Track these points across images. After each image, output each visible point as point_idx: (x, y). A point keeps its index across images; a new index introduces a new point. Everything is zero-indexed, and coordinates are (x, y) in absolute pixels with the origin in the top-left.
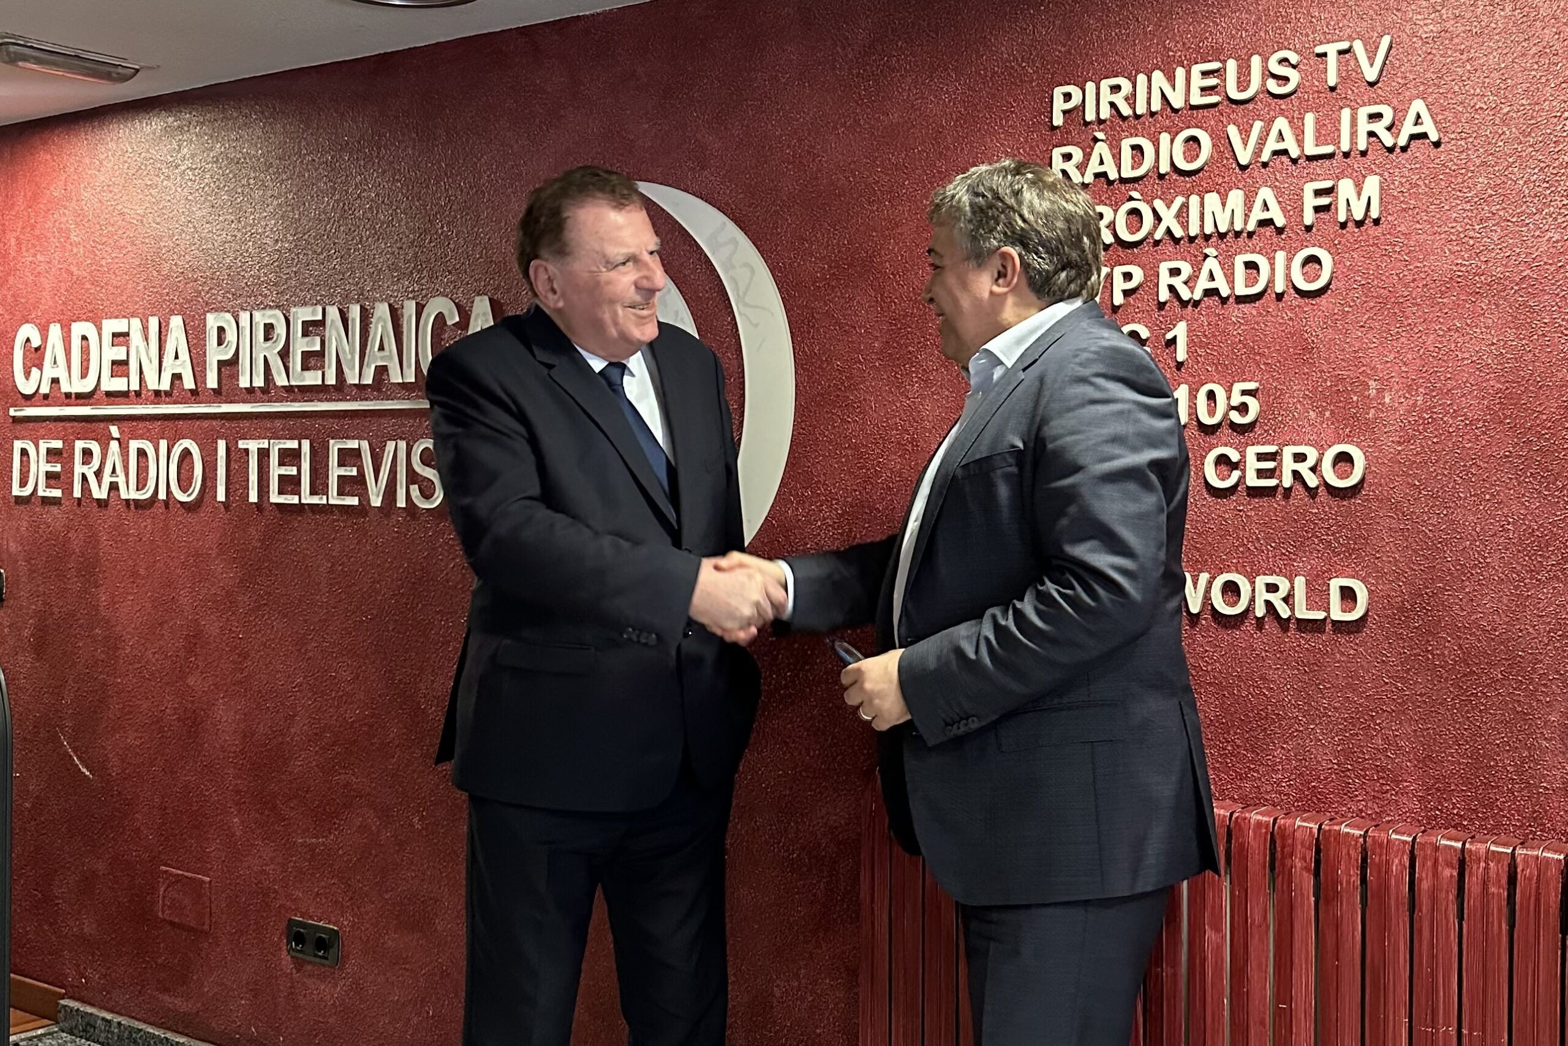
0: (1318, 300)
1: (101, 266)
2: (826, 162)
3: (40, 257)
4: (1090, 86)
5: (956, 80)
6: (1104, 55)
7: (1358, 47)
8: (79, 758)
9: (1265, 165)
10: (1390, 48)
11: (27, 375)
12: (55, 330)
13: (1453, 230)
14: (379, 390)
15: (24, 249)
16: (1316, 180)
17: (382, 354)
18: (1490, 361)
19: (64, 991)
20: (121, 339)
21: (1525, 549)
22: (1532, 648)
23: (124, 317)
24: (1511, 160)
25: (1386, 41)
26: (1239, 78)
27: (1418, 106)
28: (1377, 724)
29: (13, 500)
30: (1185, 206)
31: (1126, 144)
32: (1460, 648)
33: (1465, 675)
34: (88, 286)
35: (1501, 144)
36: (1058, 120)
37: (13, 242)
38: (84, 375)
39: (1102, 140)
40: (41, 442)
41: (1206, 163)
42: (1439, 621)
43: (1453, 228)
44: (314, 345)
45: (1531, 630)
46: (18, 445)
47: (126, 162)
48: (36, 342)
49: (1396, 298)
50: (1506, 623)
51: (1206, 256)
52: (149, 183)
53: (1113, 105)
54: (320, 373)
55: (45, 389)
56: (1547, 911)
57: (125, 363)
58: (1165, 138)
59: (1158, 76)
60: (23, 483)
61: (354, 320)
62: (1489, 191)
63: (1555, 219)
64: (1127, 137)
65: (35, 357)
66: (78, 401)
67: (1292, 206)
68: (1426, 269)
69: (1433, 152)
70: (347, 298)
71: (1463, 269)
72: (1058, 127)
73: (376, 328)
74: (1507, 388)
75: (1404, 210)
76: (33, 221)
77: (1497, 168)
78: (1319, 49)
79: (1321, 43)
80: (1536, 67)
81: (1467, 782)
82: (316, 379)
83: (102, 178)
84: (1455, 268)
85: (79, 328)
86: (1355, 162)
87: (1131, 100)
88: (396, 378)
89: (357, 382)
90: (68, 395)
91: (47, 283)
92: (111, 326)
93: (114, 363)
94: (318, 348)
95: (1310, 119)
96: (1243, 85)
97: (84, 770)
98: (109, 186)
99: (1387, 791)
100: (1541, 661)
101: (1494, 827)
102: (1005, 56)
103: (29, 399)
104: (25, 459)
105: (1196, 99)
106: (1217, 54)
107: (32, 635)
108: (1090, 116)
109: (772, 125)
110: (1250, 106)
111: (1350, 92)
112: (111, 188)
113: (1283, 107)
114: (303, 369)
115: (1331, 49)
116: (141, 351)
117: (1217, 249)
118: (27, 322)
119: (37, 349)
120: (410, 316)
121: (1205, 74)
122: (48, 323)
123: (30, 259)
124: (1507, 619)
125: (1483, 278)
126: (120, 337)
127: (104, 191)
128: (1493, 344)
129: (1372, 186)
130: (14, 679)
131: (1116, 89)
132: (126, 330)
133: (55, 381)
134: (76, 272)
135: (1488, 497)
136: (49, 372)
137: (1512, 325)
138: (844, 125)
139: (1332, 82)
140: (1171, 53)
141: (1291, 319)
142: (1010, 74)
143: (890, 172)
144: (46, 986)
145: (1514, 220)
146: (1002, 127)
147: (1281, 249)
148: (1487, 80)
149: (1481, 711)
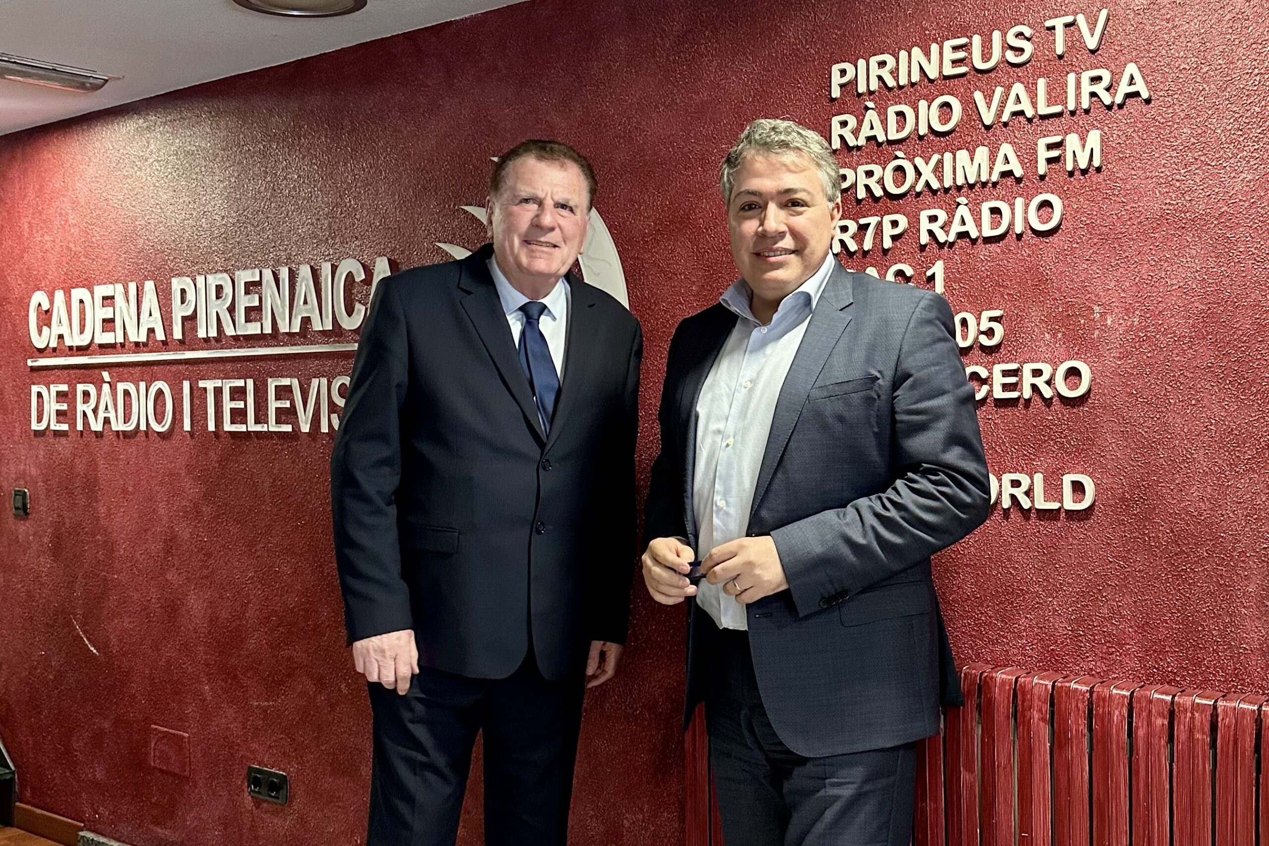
0: (1051, 238)
1: (92, 242)
2: (650, 136)
3: (47, 238)
4: (861, 63)
5: (753, 63)
6: (873, 35)
7: (1081, 20)
8: (88, 639)
9: (1006, 124)
10: (1108, 20)
11: (40, 332)
12: (59, 295)
13: (1162, 175)
14: (305, 337)
15: (34, 231)
16: (1048, 136)
17: (307, 307)
18: (1194, 286)
19: (83, 825)
20: (109, 301)
21: (1225, 446)
22: (1232, 530)
23: (111, 283)
24: (1210, 112)
25: (1104, 14)
26: (983, 51)
27: (1131, 69)
28: (1103, 597)
29: (32, 434)
30: (940, 162)
31: (892, 111)
32: (1172, 531)
33: (1176, 554)
34: (83, 259)
35: (1201, 99)
36: (836, 93)
37: (26, 226)
38: (82, 331)
39: (872, 109)
40: (52, 386)
41: (957, 125)
42: (1154, 508)
43: (1162, 172)
44: (253, 301)
45: (1231, 515)
46: (35, 389)
47: (108, 157)
48: (46, 306)
49: (1115, 234)
50: (1211, 509)
51: (959, 204)
52: (126, 174)
53: (880, 78)
54: (259, 324)
55: (53, 344)
56: (1243, 754)
57: (112, 321)
58: (923, 104)
59: (916, 52)
60: (40, 420)
61: (284, 280)
62: (1193, 140)
63: (1248, 162)
64: (892, 105)
65: (45, 318)
66: (78, 353)
67: (1028, 158)
68: (1140, 209)
69: (1145, 108)
70: (278, 262)
71: (1171, 208)
72: (836, 99)
73: (301, 285)
74: (1209, 309)
75: (1121, 159)
76: (40, 208)
77: (1198, 120)
78: (1048, 24)
79: (1050, 18)
80: (1230, 31)
81: (1179, 644)
82: (257, 330)
83: (91, 172)
84: (1164, 207)
85: (78, 293)
86: (1081, 120)
87: (895, 73)
88: (317, 326)
89: (288, 331)
90: (71, 348)
91: (52, 257)
92: (102, 291)
93: (104, 321)
94: (257, 304)
95: (1042, 83)
96: (986, 57)
97: (92, 649)
98: (96, 177)
99: (1112, 653)
100: (1240, 541)
101: (1203, 682)
102: (792, 40)
103: (41, 351)
104: (40, 400)
105: (948, 70)
106: (965, 31)
107: (50, 542)
108: (862, 88)
109: (607, 106)
110: (993, 75)
111: (1075, 60)
112: (98, 179)
113: (1020, 74)
114: (246, 322)
115: (1058, 23)
116: (124, 311)
117: (967, 198)
118: (39, 289)
119: (47, 312)
120: (327, 275)
121: (955, 48)
122: (54, 289)
123: (39, 239)
124: (1212, 506)
125: (1188, 215)
126: (108, 300)
127: (93, 182)
128: (1197, 271)
129: (1094, 138)
130: (38, 577)
131: (882, 64)
132: (112, 294)
133: (61, 337)
134: (73, 249)
135: (1193, 402)
136: (56, 330)
137: (1213, 254)
138: (663, 104)
139: (1059, 51)
140: (927, 32)
141: (1029, 256)
142: (796, 55)
143: (701, 143)
144: (70, 820)
145: (1213, 164)
146: (791, 100)
147: (1020, 196)
148: (1189, 44)
149: (1190, 584)
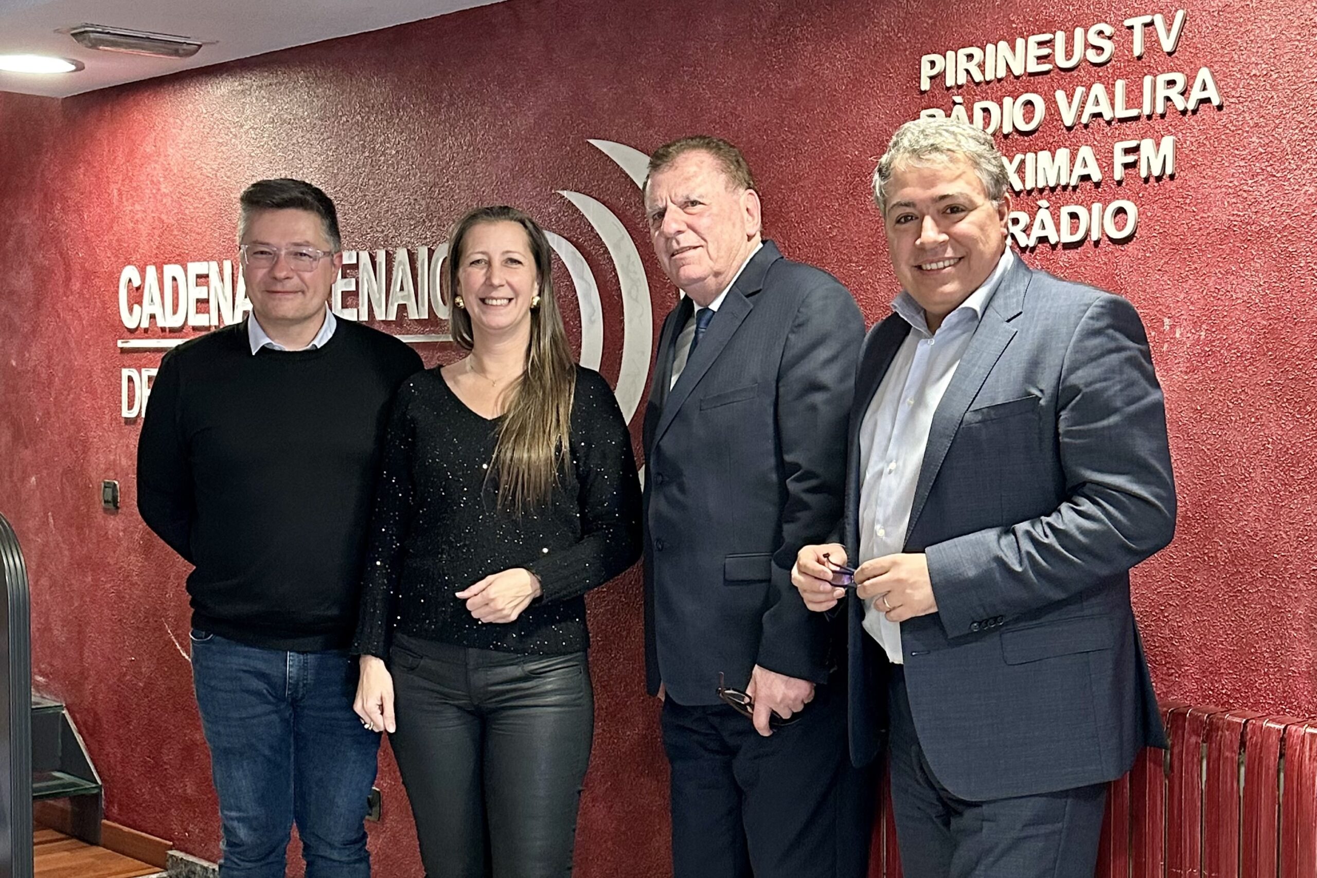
0: (1126, 246)
1: (185, 215)
2: (746, 122)
3: (137, 207)
4: (950, 54)
5: (847, 49)
6: (962, 26)
7: (1158, 19)
8: (181, 644)
9: (1086, 126)
10: (1184, 21)
11: (131, 310)
12: (151, 271)
13: (1231, 185)
14: (401, 326)
15: (124, 199)
16: (1126, 140)
18: (1257, 301)
19: (171, 843)
20: (203, 280)
21: (1281, 465)
22: (1284, 551)
23: (205, 260)
24: (1277, 122)
25: (1180, 15)
26: (1066, 48)
27: (1204, 74)
28: (1165, 617)
29: (123, 421)
30: (1023, 162)
31: (978, 107)
32: (1230, 551)
33: (1233, 575)
34: (176, 233)
35: (1270, 107)
36: (925, 85)
37: (116, 193)
39: (960, 104)
41: (1040, 125)
42: (1214, 528)
43: (1231, 182)
45: (1284, 536)
47: (202, 122)
48: (136, 283)
49: (1186, 245)
50: (1265, 530)
51: (1040, 208)
52: (221, 141)
53: (968, 71)
58: (1007, 101)
59: (1003, 45)
62: (1260, 149)
63: (1311, 174)
64: (979, 101)
65: (136, 296)
67: (1106, 163)
68: (1210, 219)
69: (1216, 115)
70: (375, 245)
71: (1238, 219)
72: (925, 92)
74: (1270, 324)
75: (1194, 166)
76: (130, 174)
77: (1266, 129)
78: (1127, 23)
79: (1131, 16)
80: (1299, 37)
81: (1234, 666)
83: (184, 136)
84: (1232, 218)
85: (171, 270)
86: (1157, 125)
87: (982, 66)
88: (413, 315)
91: (144, 229)
92: (196, 268)
95: (1120, 85)
96: (1069, 55)
98: (190, 143)
99: (1172, 674)
100: (1291, 562)
101: (1254, 704)
102: (885, 27)
105: (1033, 67)
106: (1049, 26)
107: (142, 538)
108: (950, 82)
109: (703, 89)
110: (1075, 73)
111: (1153, 61)
112: (191, 145)
113: (1101, 74)
115: (1137, 22)
117: (1049, 201)
118: (129, 264)
119: (138, 289)
121: (1041, 44)
122: (146, 265)
123: (130, 208)
124: (1266, 526)
125: (1253, 227)
126: (202, 278)
127: (186, 148)
128: (1260, 285)
129: (1168, 143)
130: (128, 576)
131: (970, 57)
133: (153, 317)
134: (166, 221)
135: (1253, 420)
136: (148, 309)
137: (1275, 269)
138: (759, 89)
139: (1137, 51)
140: (1014, 26)
141: (1105, 264)
142: (889, 44)
143: (795, 131)
144: (157, 838)
145: (1278, 175)
146: (882, 91)
147: (1099, 201)
148: (1260, 50)
149: (1244, 605)
